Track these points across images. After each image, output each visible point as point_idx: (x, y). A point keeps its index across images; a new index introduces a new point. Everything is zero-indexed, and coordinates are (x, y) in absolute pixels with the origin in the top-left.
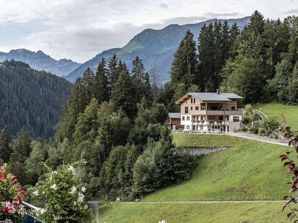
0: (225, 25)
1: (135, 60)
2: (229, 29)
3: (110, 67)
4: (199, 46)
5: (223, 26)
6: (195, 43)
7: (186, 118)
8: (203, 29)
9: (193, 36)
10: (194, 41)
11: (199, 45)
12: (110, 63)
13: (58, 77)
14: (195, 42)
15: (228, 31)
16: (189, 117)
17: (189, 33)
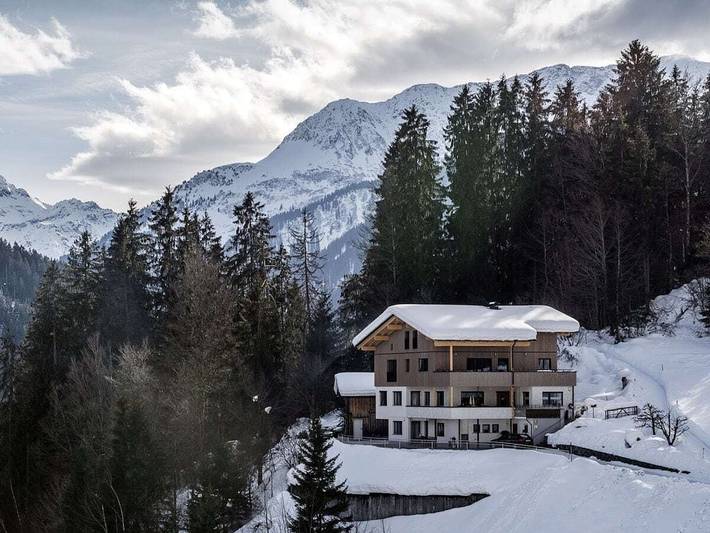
0: (532, 88)
1: (241, 204)
2: (548, 101)
3: (153, 227)
4: (447, 158)
5: (526, 90)
6: (434, 148)
7: (390, 398)
8: (458, 101)
9: (428, 124)
10: (431, 142)
11: (449, 154)
12: (154, 213)
13: (45, 257)
14: (436, 143)
15: (545, 106)
16: (400, 393)
17: (411, 114)
